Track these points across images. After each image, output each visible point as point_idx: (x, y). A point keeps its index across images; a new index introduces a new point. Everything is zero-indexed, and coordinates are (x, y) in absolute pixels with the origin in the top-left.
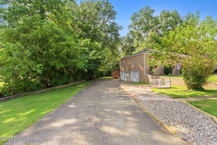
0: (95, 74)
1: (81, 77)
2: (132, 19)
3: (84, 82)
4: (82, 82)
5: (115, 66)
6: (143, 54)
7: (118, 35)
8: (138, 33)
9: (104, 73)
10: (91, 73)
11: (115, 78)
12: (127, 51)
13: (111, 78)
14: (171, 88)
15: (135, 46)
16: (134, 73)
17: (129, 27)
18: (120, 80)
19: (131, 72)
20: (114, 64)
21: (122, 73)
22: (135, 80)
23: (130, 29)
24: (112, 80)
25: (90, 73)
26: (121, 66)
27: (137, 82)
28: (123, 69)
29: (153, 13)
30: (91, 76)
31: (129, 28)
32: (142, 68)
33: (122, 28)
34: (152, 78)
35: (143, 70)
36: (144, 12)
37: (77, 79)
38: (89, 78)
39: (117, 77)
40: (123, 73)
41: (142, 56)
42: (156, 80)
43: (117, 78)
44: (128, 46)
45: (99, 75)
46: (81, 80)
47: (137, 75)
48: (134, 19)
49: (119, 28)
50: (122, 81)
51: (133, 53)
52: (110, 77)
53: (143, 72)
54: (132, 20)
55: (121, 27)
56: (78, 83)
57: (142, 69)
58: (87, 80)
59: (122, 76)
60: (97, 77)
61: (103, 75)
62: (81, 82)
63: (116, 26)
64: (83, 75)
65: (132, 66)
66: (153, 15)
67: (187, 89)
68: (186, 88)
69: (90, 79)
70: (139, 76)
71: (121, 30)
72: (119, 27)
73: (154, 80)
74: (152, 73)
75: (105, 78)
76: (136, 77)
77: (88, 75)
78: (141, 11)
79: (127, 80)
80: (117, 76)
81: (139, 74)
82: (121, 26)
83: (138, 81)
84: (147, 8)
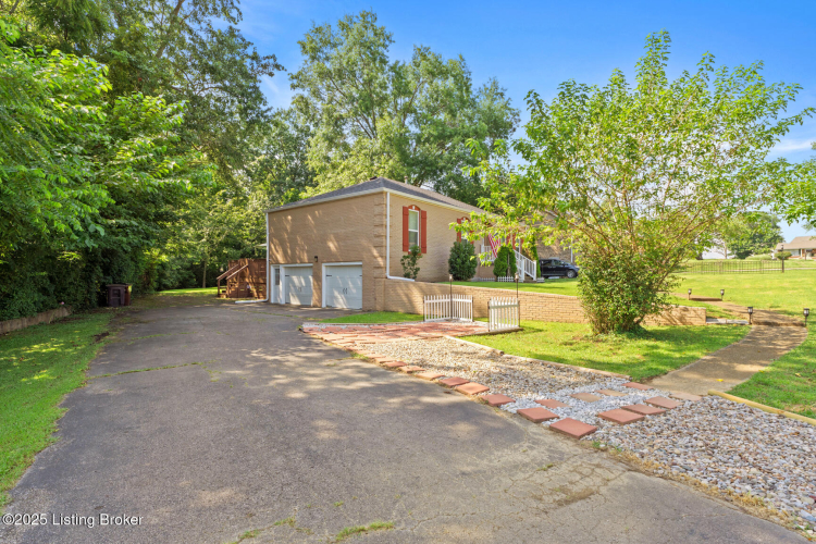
0: (131, 274)
1: (44, 291)
2: (308, 48)
3: (65, 320)
4: (51, 318)
5: (225, 244)
6: (382, 193)
7: (259, 97)
8: (335, 114)
9: (168, 274)
10: (107, 270)
11: (238, 294)
12: (273, 184)
13: (219, 295)
14: (521, 330)
15: (312, 164)
16: (338, 274)
17: (295, 82)
18: (267, 303)
19: (324, 269)
20: (218, 236)
21: (278, 271)
22: (341, 303)
23: (299, 91)
24: (224, 301)
25: (99, 270)
26: (271, 240)
27: (351, 312)
28: (280, 258)
29: (385, 46)
30: (103, 287)
31: (293, 87)
32: (375, 253)
33: (277, 67)
34: (426, 294)
35: (380, 260)
36: (355, 32)
37: (16, 305)
38: (94, 298)
39: (249, 290)
40: (282, 272)
41: (377, 200)
42: (447, 300)
43: (249, 295)
44: (280, 165)
45: (149, 283)
46: (44, 308)
47: (354, 281)
48: (314, 50)
49: (265, 66)
50: (277, 305)
51: (303, 195)
52: (214, 291)
53: (380, 267)
54: (307, 57)
55: (271, 61)
56: (24, 331)
57: (375, 258)
58: (83, 308)
59: (277, 283)
60: (143, 289)
61: (165, 281)
62: (41, 318)
63: (250, 51)
64: (51, 279)
65: (331, 245)
66: (386, 53)
67: (591, 333)
68: (587, 328)
69: (103, 302)
70: (363, 286)
71: (271, 75)
72: (263, 62)
73: (435, 301)
74: (415, 273)
75: (186, 297)
76: (345, 291)
77: (87, 279)
78: (344, 27)
79: (300, 300)
80: (251, 287)
81: (364, 277)
82: (273, 57)
83: (358, 305)
84: (368, 19)
